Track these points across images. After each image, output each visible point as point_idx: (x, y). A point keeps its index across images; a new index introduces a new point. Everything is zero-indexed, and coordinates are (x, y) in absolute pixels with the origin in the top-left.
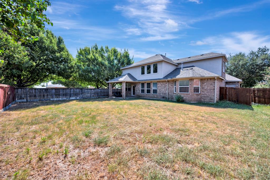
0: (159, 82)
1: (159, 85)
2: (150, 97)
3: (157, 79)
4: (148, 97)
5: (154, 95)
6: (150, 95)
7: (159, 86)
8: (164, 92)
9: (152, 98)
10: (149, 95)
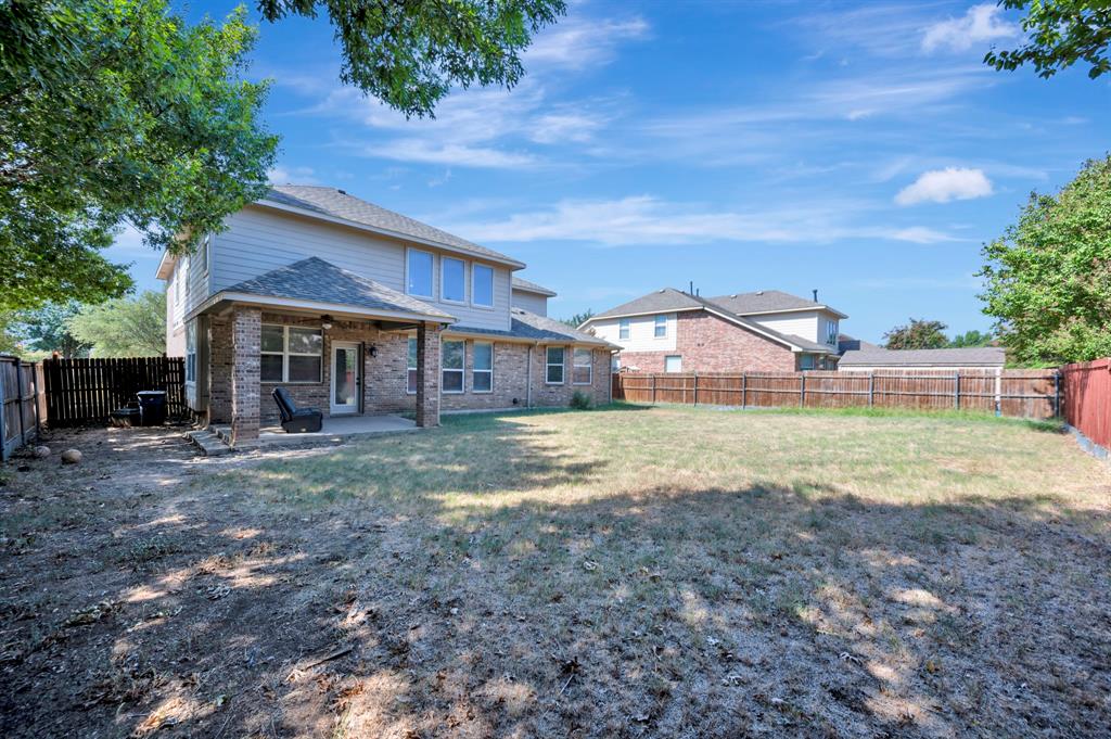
0: (503, 343)
1: (501, 355)
2: (464, 408)
3: (495, 332)
4: (452, 408)
5: (481, 397)
6: (466, 398)
7: (499, 358)
8: (516, 381)
9: (473, 411)
10: (459, 398)
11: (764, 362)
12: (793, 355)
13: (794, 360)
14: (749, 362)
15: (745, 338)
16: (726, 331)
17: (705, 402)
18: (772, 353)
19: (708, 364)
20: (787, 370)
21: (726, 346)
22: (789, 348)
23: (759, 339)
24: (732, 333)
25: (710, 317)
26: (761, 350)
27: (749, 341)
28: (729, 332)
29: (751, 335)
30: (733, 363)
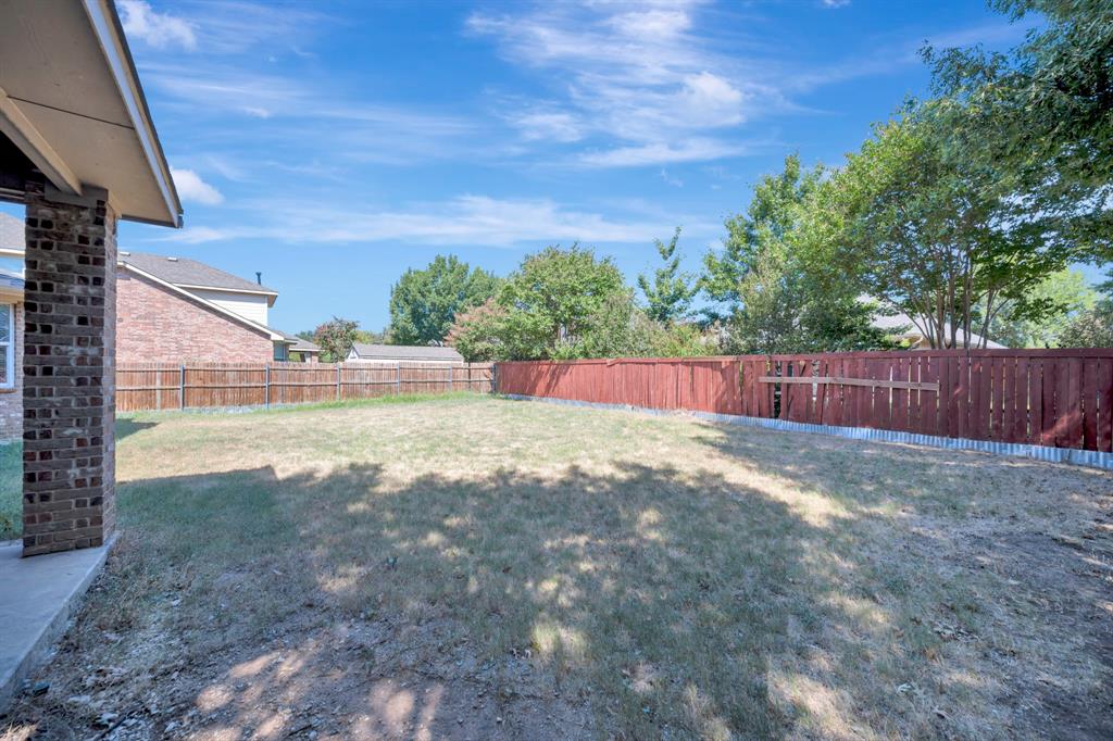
11: (232, 350)
12: (271, 344)
13: (272, 349)
14: (209, 350)
15: (201, 317)
16: (168, 304)
17: (201, 404)
18: (243, 340)
19: (133, 350)
20: (263, 361)
21: (168, 326)
22: (267, 336)
23: (223, 321)
24: (179, 309)
25: (133, 281)
26: (227, 334)
27: (207, 322)
28: (173, 308)
29: (210, 315)
30: (180, 350)
